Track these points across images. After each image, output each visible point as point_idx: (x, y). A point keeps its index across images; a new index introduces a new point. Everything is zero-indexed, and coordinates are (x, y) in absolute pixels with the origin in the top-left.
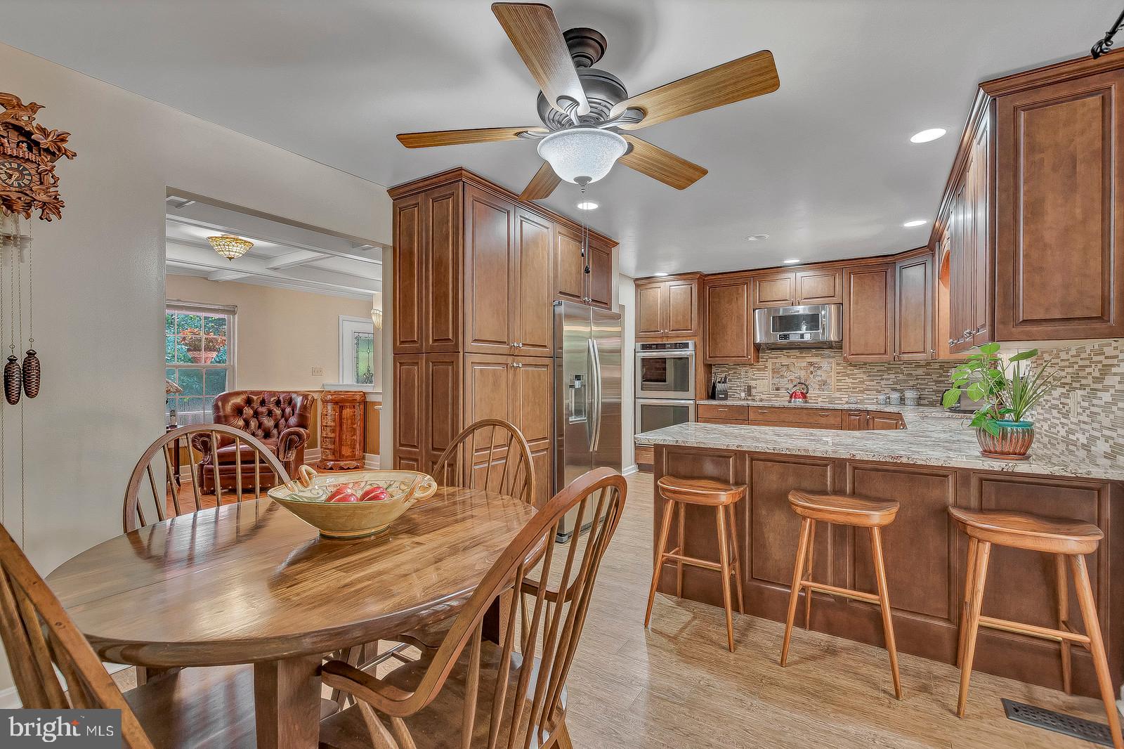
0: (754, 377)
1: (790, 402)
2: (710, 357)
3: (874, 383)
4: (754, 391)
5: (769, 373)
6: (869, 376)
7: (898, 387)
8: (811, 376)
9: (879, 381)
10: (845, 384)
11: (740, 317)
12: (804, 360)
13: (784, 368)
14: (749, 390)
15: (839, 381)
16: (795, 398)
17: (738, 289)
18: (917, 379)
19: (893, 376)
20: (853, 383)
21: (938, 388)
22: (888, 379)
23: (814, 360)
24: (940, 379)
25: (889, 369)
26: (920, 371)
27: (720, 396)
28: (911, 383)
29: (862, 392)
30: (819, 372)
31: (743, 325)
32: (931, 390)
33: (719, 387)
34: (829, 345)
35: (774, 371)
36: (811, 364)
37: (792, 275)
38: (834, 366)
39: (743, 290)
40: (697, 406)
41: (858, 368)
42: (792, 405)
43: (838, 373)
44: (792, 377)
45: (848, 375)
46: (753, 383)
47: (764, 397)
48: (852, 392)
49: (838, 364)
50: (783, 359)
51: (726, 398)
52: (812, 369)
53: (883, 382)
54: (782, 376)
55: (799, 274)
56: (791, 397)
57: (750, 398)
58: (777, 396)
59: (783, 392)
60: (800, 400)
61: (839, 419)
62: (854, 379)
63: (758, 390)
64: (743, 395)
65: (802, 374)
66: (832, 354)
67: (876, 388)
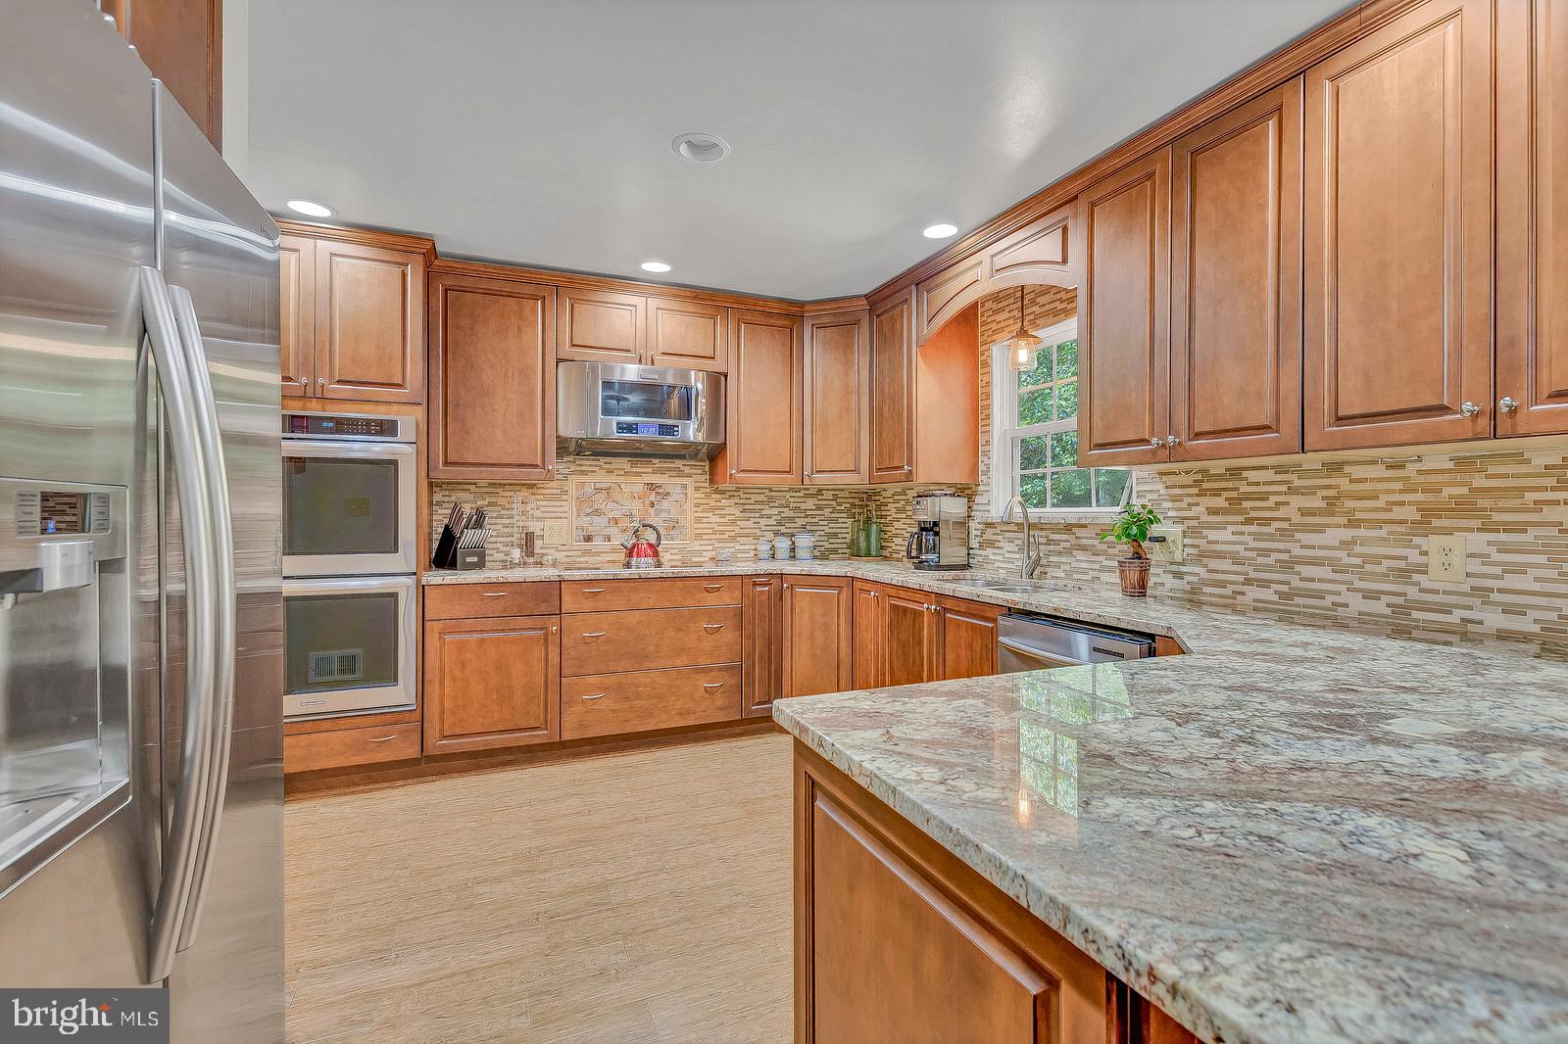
0: (538, 514)
1: (628, 565)
2: (446, 463)
3: (750, 524)
4: (538, 543)
5: (568, 507)
6: (744, 511)
7: (783, 529)
8: (652, 511)
9: (757, 520)
10: (707, 525)
11: (525, 373)
12: (637, 479)
13: (602, 496)
14: (528, 542)
15: (698, 520)
16: (639, 556)
17: (521, 309)
18: (807, 516)
19: (775, 511)
20: (720, 524)
21: (831, 531)
22: (769, 517)
23: (657, 479)
24: (834, 515)
25: (771, 499)
26: (810, 503)
27: (469, 560)
28: (800, 522)
29: (733, 539)
30: (665, 504)
31: (531, 393)
32: (823, 533)
33: (468, 538)
34: (686, 452)
35: (581, 501)
36: (652, 487)
37: (639, 301)
38: (690, 491)
39: (535, 312)
40: (422, 590)
41: (727, 496)
42: (633, 572)
43: (697, 505)
44: (617, 514)
45: (712, 509)
46: (535, 527)
47: (560, 556)
48: (720, 541)
49: (697, 489)
50: (598, 475)
51: (481, 565)
52: (652, 498)
53: (764, 522)
54: (597, 512)
55: (653, 303)
56: (630, 555)
57: (531, 560)
58: (586, 552)
59: (598, 543)
60: (649, 560)
61: (737, 594)
62: (722, 516)
63: (547, 540)
64: (516, 554)
65: (636, 507)
66: (687, 470)
67: (754, 531)
